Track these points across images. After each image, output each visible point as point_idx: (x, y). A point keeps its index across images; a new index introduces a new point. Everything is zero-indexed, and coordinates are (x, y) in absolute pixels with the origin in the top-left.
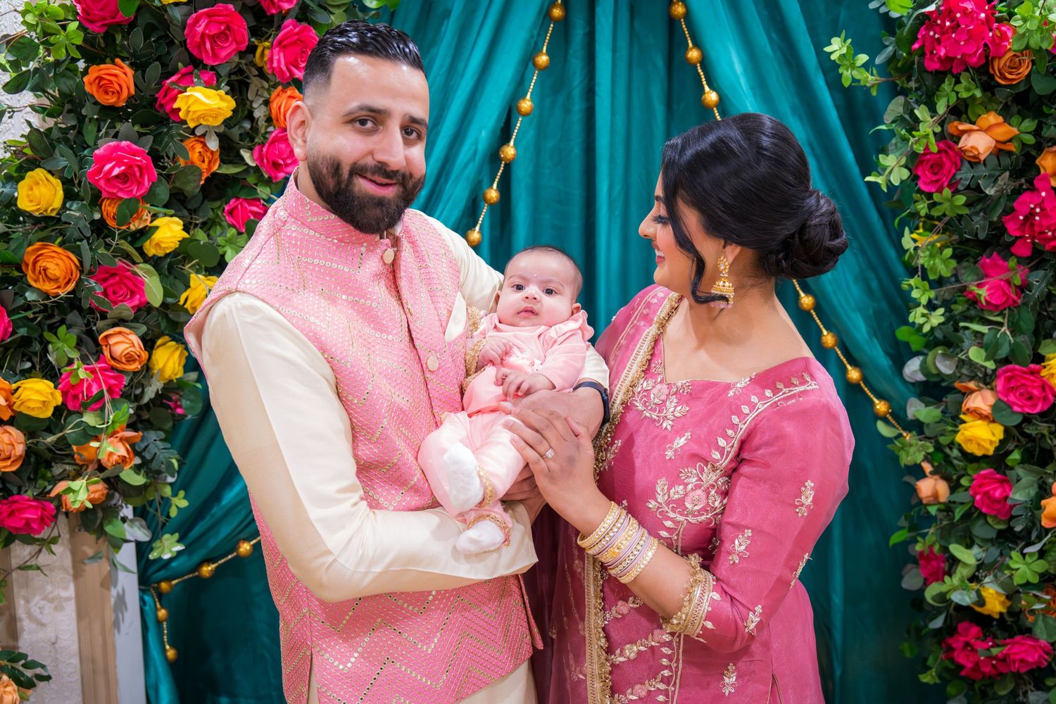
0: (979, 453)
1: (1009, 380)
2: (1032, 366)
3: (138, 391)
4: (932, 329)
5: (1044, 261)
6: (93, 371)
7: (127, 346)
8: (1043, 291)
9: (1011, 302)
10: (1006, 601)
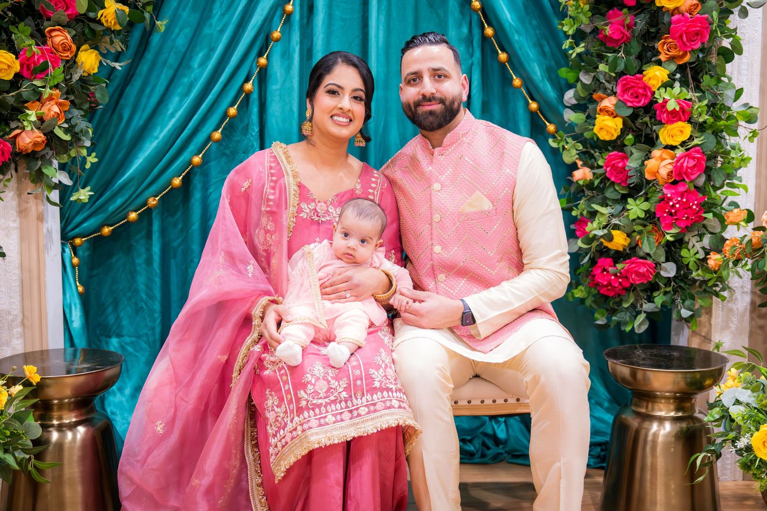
0: (608, 138)
1: (623, 86)
2: (638, 75)
3: (68, 77)
4: (577, 54)
5: (645, 9)
6: (41, 49)
7: (63, 38)
8: (643, 28)
9: (625, 38)
10: (627, 238)
